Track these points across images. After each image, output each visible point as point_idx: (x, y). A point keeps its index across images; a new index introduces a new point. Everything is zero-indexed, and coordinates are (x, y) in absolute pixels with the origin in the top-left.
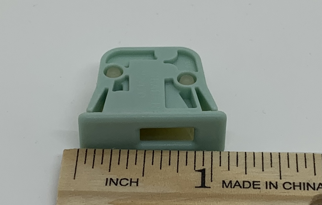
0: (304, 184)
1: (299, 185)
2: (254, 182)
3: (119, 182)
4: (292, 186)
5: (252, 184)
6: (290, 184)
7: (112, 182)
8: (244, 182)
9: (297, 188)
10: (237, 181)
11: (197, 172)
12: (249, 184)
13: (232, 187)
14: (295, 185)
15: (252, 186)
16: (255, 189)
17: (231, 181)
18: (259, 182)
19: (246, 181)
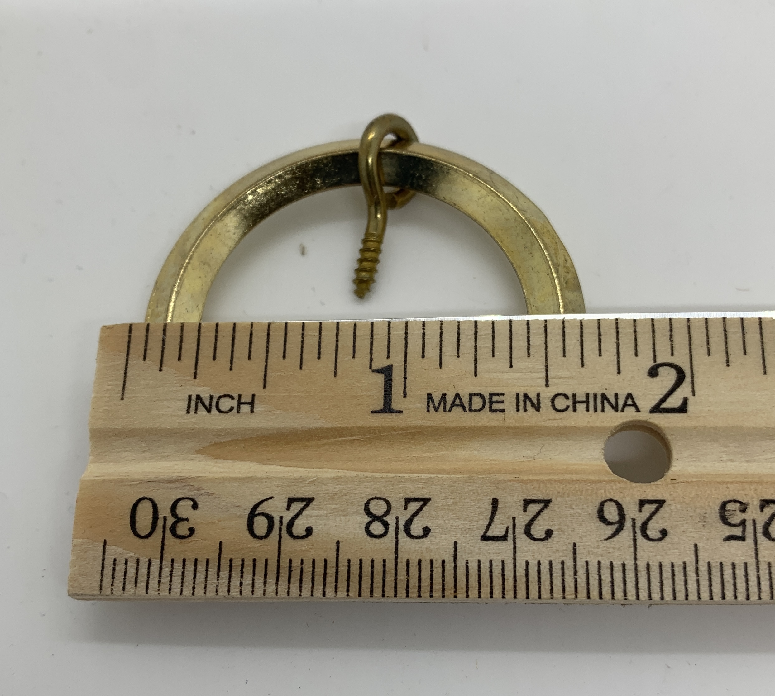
0: (595, 396)
1: (584, 399)
2: (491, 395)
3: (214, 404)
4: (570, 402)
5: (487, 401)
6: (566, 397)
7: (200, 404)
8: (471, 395)
9: (581, 407)
10: (457, 395)
11: (376, 374)
12: (481, 400)
13: (448, 409)
14: (578, 399)
15: (487, 405)
16: (495, 413)
17: (445, 395)
18: (503, 394)
19: (475, 394)
